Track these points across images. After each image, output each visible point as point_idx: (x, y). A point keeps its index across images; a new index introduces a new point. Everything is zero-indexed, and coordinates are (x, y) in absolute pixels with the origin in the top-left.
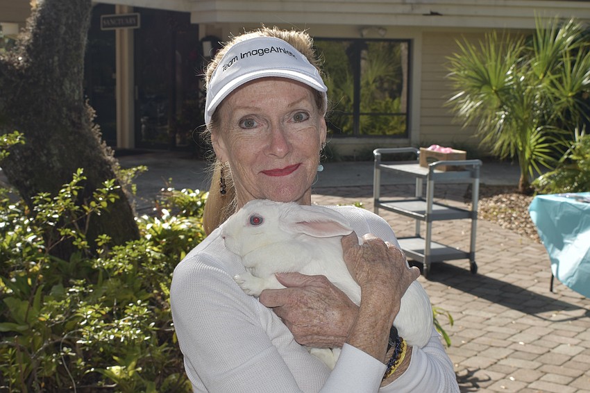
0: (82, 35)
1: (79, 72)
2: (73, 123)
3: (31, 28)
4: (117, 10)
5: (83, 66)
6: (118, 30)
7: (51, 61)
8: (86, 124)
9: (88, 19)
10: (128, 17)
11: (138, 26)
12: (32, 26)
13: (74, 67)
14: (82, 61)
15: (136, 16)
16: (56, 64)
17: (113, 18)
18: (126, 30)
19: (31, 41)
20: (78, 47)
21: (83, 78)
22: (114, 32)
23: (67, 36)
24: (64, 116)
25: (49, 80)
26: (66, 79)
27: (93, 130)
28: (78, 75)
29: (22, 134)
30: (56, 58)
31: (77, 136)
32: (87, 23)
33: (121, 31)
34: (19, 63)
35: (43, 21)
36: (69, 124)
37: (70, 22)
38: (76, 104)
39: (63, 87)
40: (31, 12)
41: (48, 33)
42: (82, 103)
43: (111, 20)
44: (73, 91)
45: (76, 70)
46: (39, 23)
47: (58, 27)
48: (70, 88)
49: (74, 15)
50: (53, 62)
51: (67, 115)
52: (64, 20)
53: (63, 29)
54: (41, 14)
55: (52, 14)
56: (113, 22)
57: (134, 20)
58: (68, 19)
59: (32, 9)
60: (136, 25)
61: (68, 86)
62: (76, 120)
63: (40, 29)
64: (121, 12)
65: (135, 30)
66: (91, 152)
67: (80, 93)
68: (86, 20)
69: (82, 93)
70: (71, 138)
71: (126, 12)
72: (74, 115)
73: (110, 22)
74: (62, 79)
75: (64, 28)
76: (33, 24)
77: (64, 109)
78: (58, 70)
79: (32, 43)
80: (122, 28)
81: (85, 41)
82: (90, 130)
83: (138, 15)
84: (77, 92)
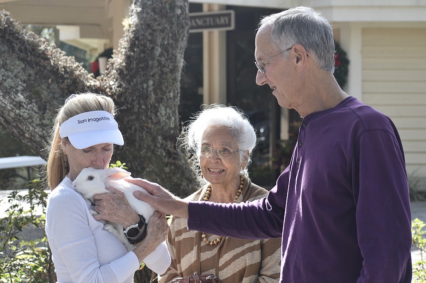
0: (179, 56)
1: (175, 97)
2: (169, 154)
3: (124, 50)
4: (205, 8)
5: (179, 91)
6: (206, 32)
7: (145, 85)
8: (182, 154)
9: (184, 38)
10: (219, 16)
11: (232, 28)
12: (125, 48)
13: (169, 92)
14: (178, 85)
15: (229, 15)
16: (151, 88)
17: (200, 17)
18: (216, 32)
19: (124, 64)
20: (174, 70)
21: (179, 103)
22: (201, 35)
23: (163, 59)
24: (159, 146)
25: (143, 107)
26: (161, 105)
27: (190, 160)
28: (174, 100)
29: (124, 164)
30: (151, 83)
31: (173, 167)
32: (183, 44)
33: (210, 34)
34: (111, 89)
35: (137, 42)
36: (164, 154)
37: (166, 42)
38: (172, 131)
39: (159, 114)
40: (123, 33)
41: (142, 55)
42: (178, 132)
43: (197, 20)
44: (169, 118)
45: (172, 95)
46: (133, 45)
47: (153, 48)
48: (165, 115)
49: (170, 35)
50: (148, 86)
51: (162, 145)
52: (159, 41)
53: (158, 51)
54: (135, 35)
55: (147, 34)
56: (200, 22)
57: (227, 19)
58: (163, 39)
59: (125, 29)
60: (229, 25)
61: (163, 112)
62: (172, 150)
63: (134, 51)
64: (210, 10)
65: (228, 32)
66: (188, 185)
67: (175, 119)
68: (182, 39)
69: (178, 120)
70: (167, 169)
71: (216, 11)
72: (169, 145)
73: (196, 22)
74: (157, 105)
75: (160, 50)
76: (126, 46)
77: (160, 137)
78: (153, 96)
79: (125, 67)
80: (211, 30)
81: (181, 63)
82: (186, 161)
83: (232, 12)
84: (173, 119)
